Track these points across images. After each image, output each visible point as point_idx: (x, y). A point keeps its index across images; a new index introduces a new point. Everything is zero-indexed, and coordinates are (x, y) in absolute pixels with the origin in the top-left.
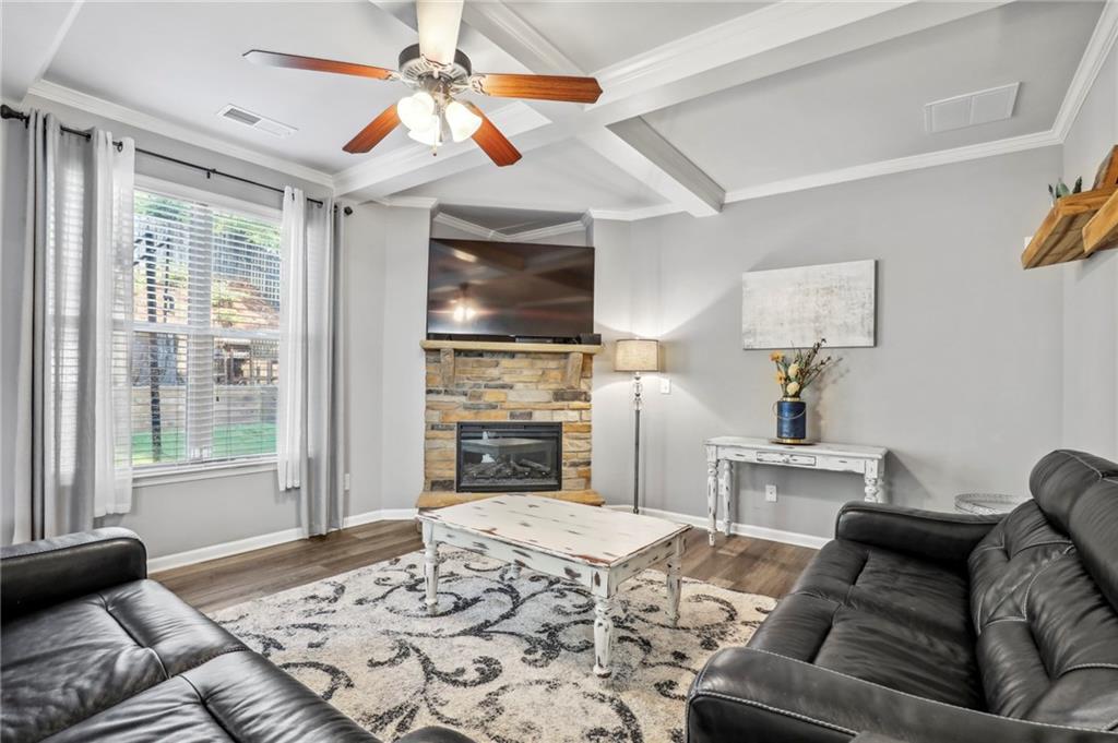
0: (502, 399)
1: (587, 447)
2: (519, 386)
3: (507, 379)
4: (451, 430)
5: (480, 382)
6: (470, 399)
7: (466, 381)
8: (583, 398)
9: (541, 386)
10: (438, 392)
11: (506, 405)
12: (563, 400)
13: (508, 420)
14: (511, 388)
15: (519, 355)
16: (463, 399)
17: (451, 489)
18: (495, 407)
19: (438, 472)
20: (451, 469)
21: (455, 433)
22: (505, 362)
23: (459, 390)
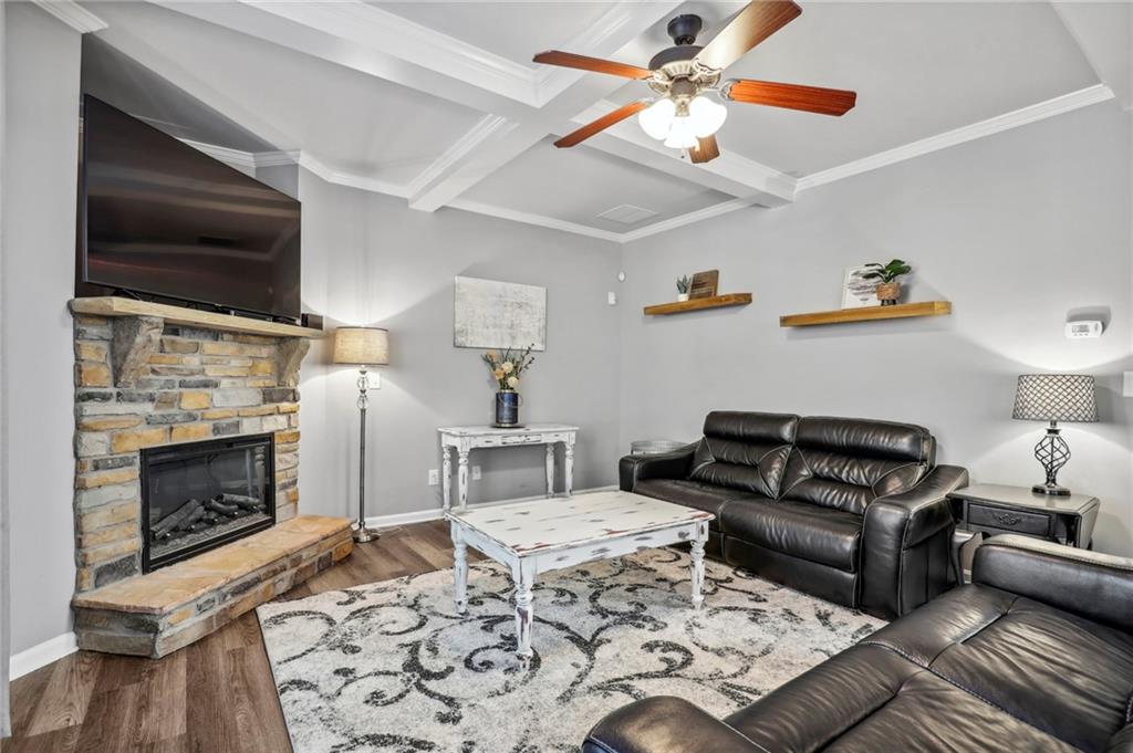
0: (206, 405)
1: (295, 461)
2: (225, 383)
3: (212, 373)
4: (130, 465)
5: (173, 377)
6: (157, 407)
7: (152, 376)
8: (291, 397)
9: (250, 383)
10: (105, 398)
11: (209, 414)
12: (272, 401)
13: (212, 437)
14: (216, 385)
15: (225, 336)
16: (148, 408)
17: (129, 572)
18: (194, 418)
19: (109, 548)
20: (130, 537)
21: (136, 470)
22: (209, 346)
23: (143, 392)
